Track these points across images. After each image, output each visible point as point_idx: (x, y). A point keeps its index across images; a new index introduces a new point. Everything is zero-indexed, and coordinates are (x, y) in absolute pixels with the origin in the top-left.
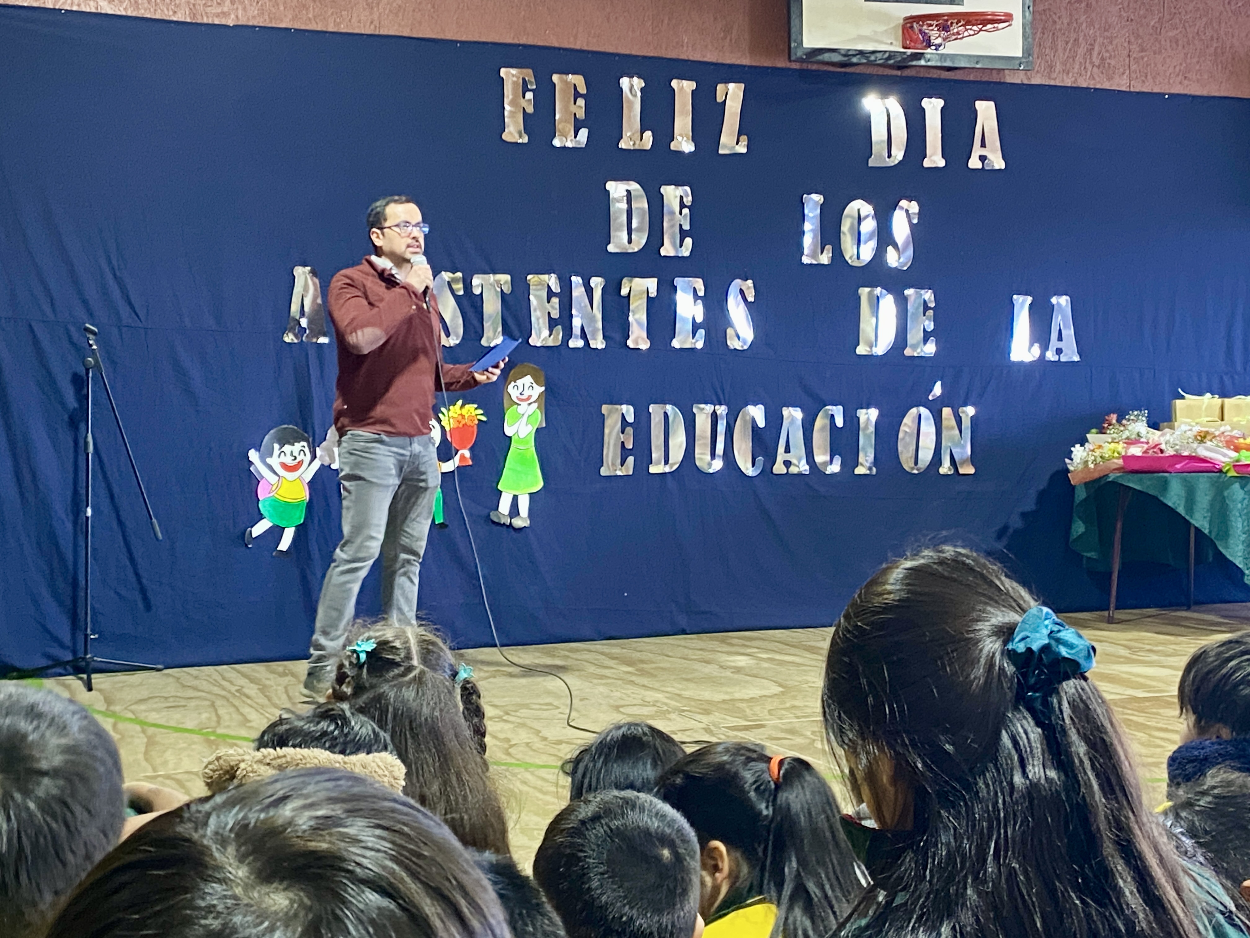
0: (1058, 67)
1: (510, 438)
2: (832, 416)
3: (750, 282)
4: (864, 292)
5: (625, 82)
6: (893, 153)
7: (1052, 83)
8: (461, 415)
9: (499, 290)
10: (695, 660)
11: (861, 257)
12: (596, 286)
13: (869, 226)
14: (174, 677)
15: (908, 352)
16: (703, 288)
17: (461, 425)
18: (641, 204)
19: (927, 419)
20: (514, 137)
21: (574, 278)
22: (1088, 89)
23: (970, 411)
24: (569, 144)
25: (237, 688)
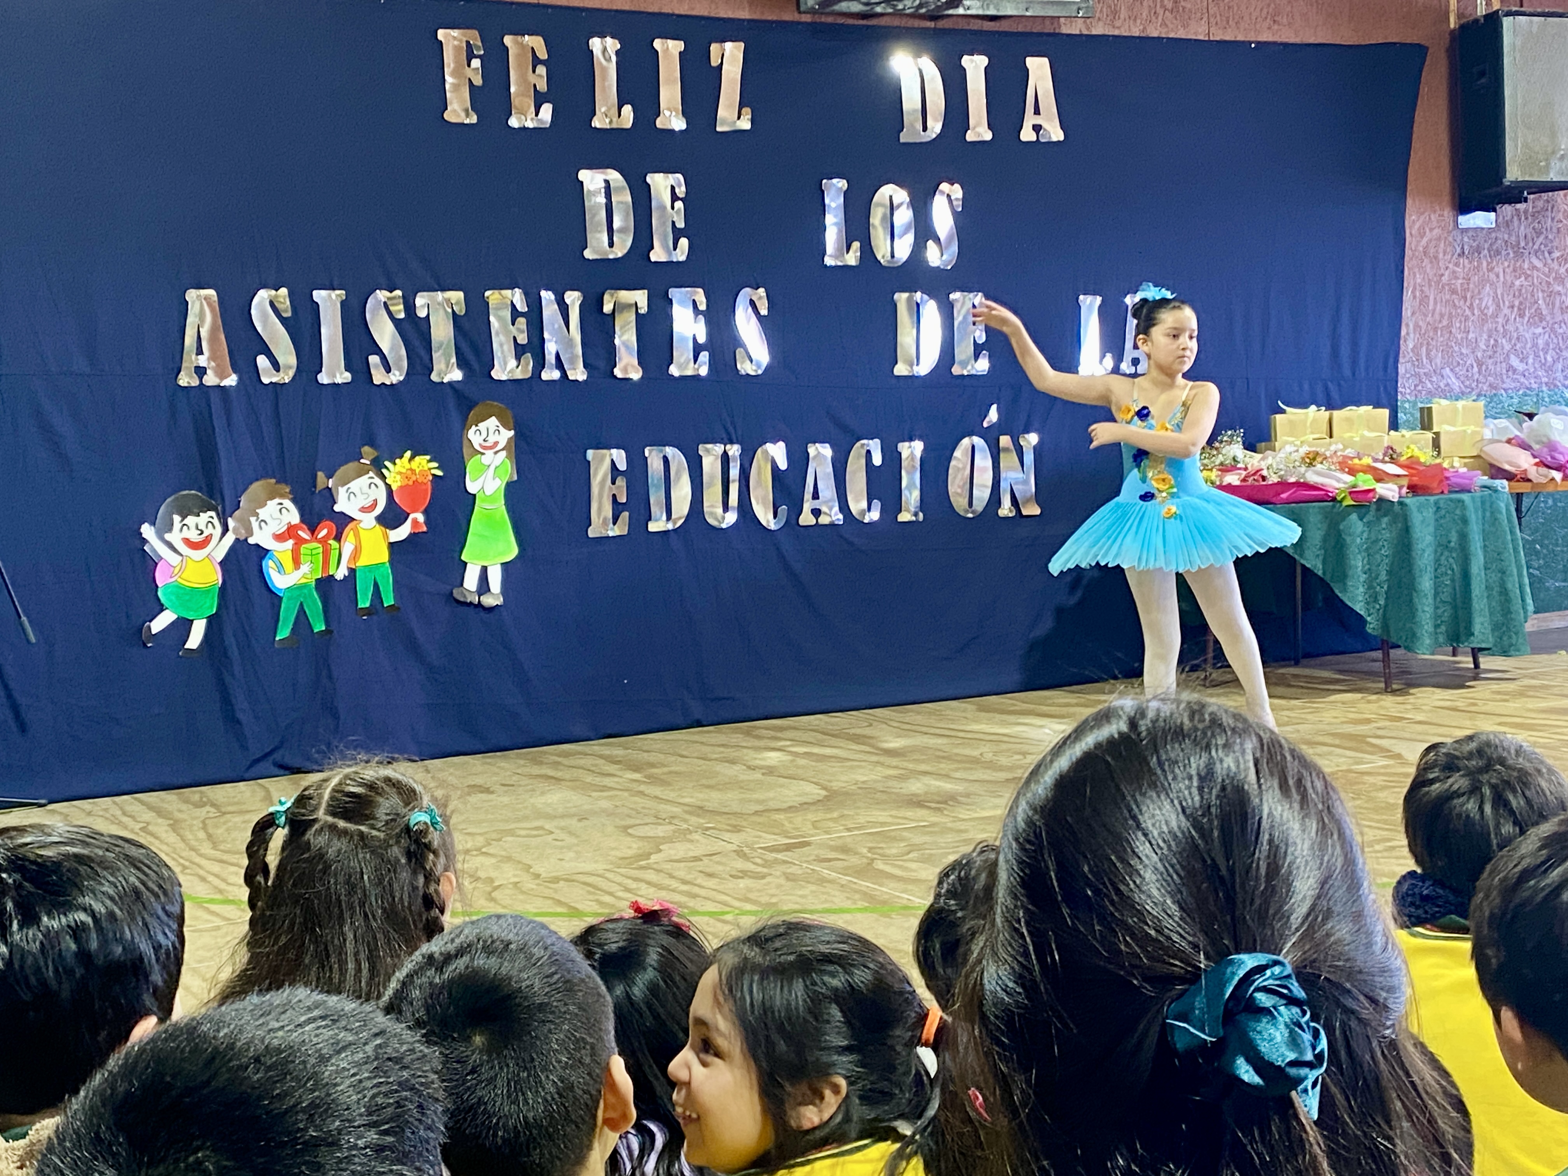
0: (1124, 14)
1: (474, 495)
2: (869, 452)
3: (762, 291)
4: (901, 298)
5: (596, 44)
6: (929, 123)
7: (1116, 32)
8: (411, 470)
9: (450, 310)
10: (716, 759)
11: (896, 255)
12: (573, 302)
13: (904, 216)
14: (61, 813)
15: (956, 370)
16: (704, 300)
17: (411, 483)
18: (623, 198)
19: (982, 450)
20: (459, 116)
21: (543, 293)
22: (1159, 39)
23: (1032, 439)
24: (530, 124)
25: (142, 825)
